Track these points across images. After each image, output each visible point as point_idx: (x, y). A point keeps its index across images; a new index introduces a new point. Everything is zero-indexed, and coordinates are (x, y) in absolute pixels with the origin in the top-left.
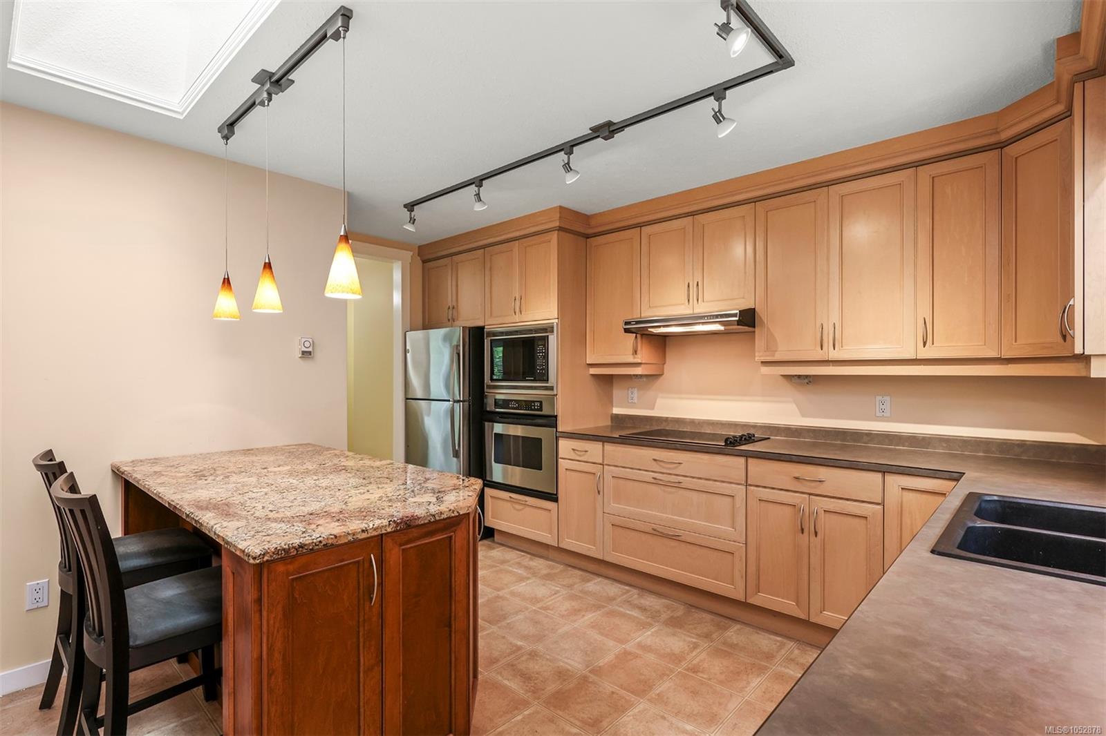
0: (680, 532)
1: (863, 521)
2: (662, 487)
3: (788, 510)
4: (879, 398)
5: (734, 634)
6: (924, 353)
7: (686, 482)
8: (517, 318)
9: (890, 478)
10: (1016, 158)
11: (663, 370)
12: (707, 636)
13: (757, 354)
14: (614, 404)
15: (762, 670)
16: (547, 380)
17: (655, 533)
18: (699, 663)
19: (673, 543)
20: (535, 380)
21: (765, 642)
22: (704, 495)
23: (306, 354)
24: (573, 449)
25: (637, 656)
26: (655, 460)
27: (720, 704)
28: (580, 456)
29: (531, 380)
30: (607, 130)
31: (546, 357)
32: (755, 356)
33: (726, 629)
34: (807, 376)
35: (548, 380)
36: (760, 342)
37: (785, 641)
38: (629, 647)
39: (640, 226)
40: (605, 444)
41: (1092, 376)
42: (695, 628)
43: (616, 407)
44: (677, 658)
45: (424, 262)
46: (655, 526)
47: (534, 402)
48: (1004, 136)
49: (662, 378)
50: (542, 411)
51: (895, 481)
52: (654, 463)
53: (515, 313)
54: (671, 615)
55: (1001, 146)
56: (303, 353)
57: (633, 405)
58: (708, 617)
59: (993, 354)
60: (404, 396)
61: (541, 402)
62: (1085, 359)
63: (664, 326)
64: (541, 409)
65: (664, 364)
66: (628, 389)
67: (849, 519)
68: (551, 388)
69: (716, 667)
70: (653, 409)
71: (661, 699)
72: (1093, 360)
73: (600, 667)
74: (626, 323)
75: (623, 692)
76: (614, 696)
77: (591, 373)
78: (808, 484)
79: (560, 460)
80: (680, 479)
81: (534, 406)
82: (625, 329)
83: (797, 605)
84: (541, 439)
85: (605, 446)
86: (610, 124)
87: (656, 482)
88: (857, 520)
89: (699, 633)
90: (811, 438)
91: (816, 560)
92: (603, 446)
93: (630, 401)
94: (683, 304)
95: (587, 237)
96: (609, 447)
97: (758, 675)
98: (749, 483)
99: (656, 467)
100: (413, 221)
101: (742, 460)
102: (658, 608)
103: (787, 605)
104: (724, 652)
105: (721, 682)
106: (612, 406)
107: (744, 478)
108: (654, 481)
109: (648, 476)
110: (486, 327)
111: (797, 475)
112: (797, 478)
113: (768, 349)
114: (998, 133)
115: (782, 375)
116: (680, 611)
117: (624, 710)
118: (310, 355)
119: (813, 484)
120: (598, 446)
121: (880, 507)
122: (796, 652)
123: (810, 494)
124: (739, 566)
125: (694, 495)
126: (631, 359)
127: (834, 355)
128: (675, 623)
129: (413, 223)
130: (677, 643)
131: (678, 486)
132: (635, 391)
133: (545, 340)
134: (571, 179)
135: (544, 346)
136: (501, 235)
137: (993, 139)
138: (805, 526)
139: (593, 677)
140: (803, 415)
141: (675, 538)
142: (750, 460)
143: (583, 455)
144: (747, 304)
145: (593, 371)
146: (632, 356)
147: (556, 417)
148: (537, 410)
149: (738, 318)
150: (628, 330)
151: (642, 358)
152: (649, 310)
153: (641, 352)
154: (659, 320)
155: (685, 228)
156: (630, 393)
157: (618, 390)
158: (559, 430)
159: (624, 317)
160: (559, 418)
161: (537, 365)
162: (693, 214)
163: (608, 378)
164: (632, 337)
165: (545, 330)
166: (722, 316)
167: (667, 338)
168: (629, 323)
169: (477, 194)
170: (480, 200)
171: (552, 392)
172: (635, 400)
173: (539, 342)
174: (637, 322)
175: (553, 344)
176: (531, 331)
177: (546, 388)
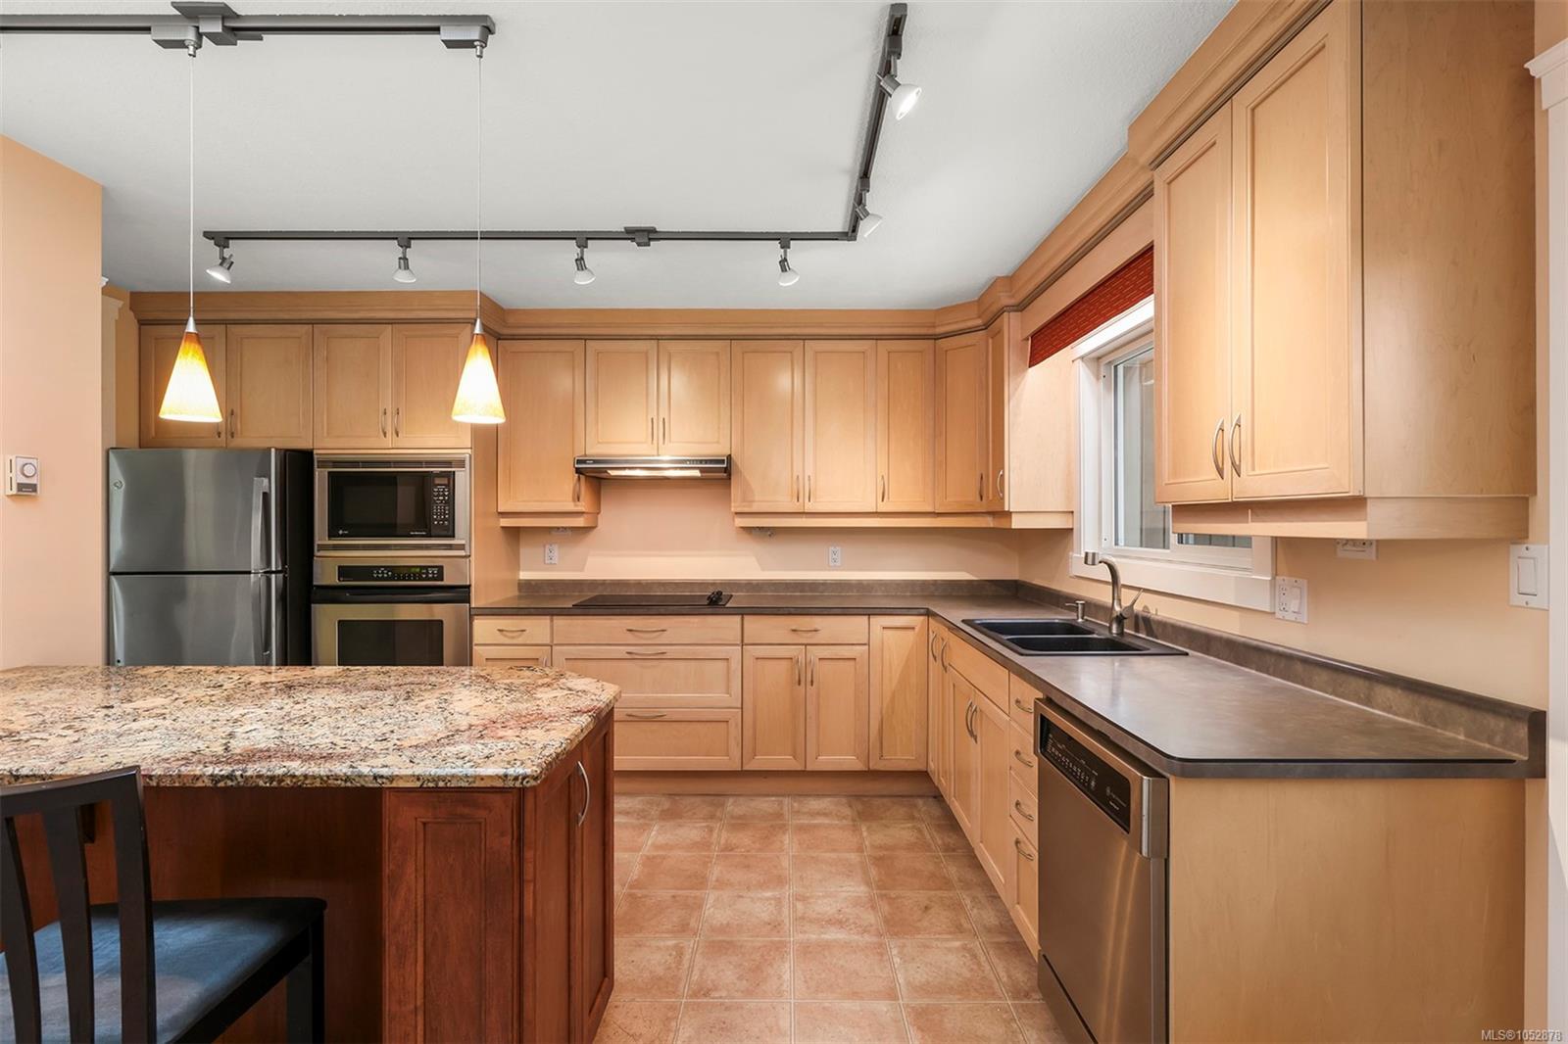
0: (664, 711)
1: (852, 663)
2: (639, 662)
3: (785, 664)
4: (832, 548)
5: (732, 807)
6: (883, 507)
7: (672, 651)
8: (388, 442)
9: (873, 619)
10: (946, 351)
11: (597, 519)
12: (712, 817)
13: (733, 504)
14: (521, 565)
15: (783, 828)
17: (631, 718)
18: (727, 841)
19: (655, 726)
20: (429, 536)
21: (766, 805)
22: (693, 663)
23: (27, 490)
24: (499, 630)
25: (664, 858)
26: (628, 630)
27: (775, 867)
28: (513, 638)
29: (423, 536)
30: (643, 236)
31: (451, 502)
32: (730, 507)
33: (723, 805)
34: (769, 528)
35: (454, 536)
36: (736, 490)
37: (781, 799)
38: (646, 851)
39: (585, 338)
40: (555, 617)
41: (1013, 527)
42: (694, 814)
43: (523, 570)
44: (705, 845)
45: (142, 323)
46: (630, 711)
47: (426, 567)
48: (939, 330)
49: (595, 530)
50: (442, 580)
51: (879, 622)
52: (629, 634)
53: (385, 434)
54: (660, 809)
55: (936, 338)
56: (21, 487)
57: (551, 567)
58: (698, 800)
59: (929, 509)
60: (105, 568)
61: (441, 568)
62: (1009, 514)
63: (630, 468)
64: (440, 578)
65: (598, 513)
66: (544, 546)
67: (841, 663)
68: (461, 547)
69: (744, 839)
70: (582, 570)
71: (721, 884)
72: (1013, 515)
73: (636, 880)
74: (579, 462)
75: (680, 892)
76: (678, 899)
77: (502, 525)
78: (805, 635)
79: (474, 647)
80: (663, 648)
81: (427, 573)
82: (577, 469)
83: (794, 757)
84: (441, 622)
85: (555, 621)
86: (653, 231)
87: (632, 657)
88: (847, 663)
89: (702, 816)
90: (772, 591)
91: (810, 709)
92: (552, 621)
93: (549, 562)
94: (645, 443)
95: (500, 337)
96: (560, 622)
97: (784, 833)
98: (745, 641)
99: (631, 638)
100: (225, 263)
101: (738, 619)
102: (640, 807)
103: (784, 761)
104: (740, 823)
105: (760, 850)
106: (519, 570)
107: (740, 638)
108: (628, 656)
109: (622, 651)
110: (315, 452)
111: (794, 628)
112: (794, 630)
113: (744, 500)
114: (934, 327)
115: (742, 527)
116: (666, 804)
117: (700, 907)
118: (35, 491)
119: (810, 634)
120: (545, 621)
121: (867, 647)
122: (795, 805)
123: (806, 645)
124: (735, 731)
125: (681, 665)
126: (571, 507)
127: (809, 507)
128: (671, 815)
129: (229, 268)
130: (690, 832)
131: (659, 657)
132: (555, 548)
133: (450, 476)
134: (583, 280)
135: (447, 486)
136: (357, 311)
137: (931, 331)
138: (802, 677)
139: (639, 893)
140: (763, 569)
141: (656, 719)
142: (746, 618)
143: (520, 636)
144: (718, 449)
145: (505, 522)
146: (572, 504)
147: (469, 587)
148: (436, 580)
149: (725, 466)
150: (578, 471)
151: (581, 507)
152: (598, 446)
153: (581, 499)
154: (627, 462)
155: (647, 353)
156: (547, 551)
157: (526, 552)
158: (473, 605)
159: (579, 454)
160: (473, 589)
161: (431, 517)
162: (657, 338)
163: (514, 534)
164: (579, 477)
165: (448, 463)
166: (706, 462)
167: (603, 481)
168: (584, 462)
169: (405, 259)
170: (407, 267)
171: (462, 553)
172: (555, 560)
173: (437, 481)
174: (595, 462)
175: (463, 480)
176: (419, 463)
177: (450, 547)
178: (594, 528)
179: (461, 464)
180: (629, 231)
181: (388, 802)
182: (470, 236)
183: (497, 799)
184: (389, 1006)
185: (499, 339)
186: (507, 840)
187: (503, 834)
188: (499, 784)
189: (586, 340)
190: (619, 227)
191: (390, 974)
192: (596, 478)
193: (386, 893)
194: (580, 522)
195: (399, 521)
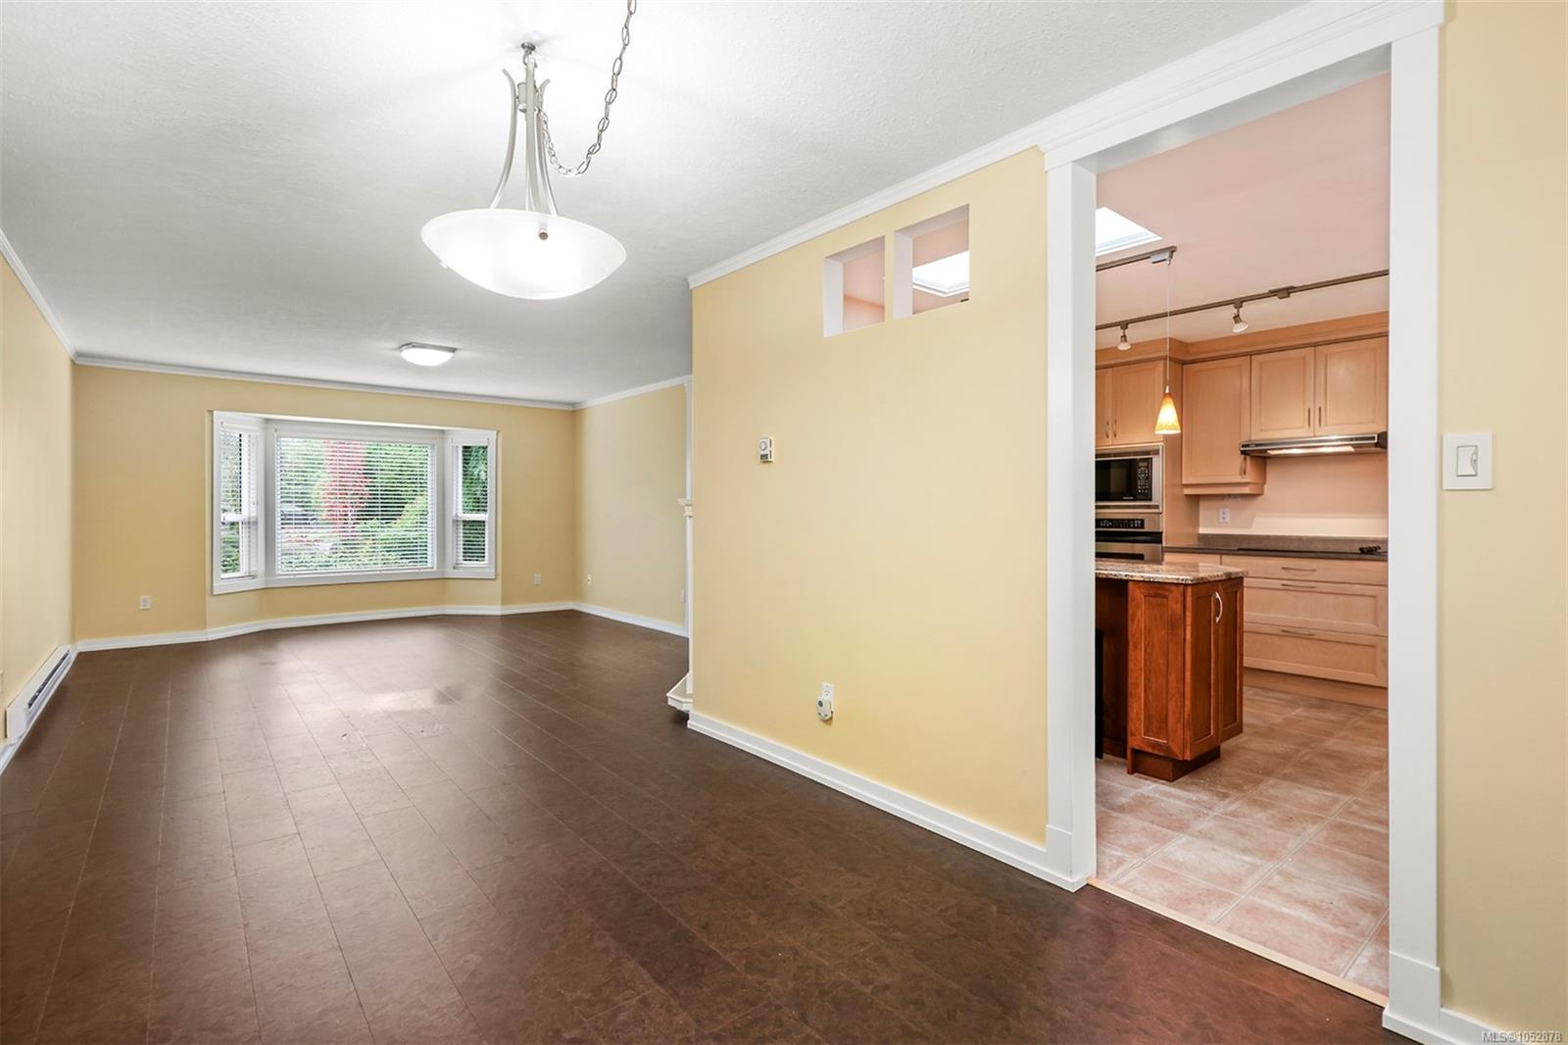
0: (1315, 631)
2: (1293, 593)
7: (1321, 587)
8: (1109, 441)
11: (1263, 489)
14: (1200, 523)
16: (1151, 500)
17: (1285, 634)
19: (1308, 642)
20: (1135, 500)
22: (1342, 598)
26: (1284, 568)
29: (1130, 500)
30: (1284, 292)
31: (1149, 478)
38: (1289, 716)
39: (1250, 354)
40: (1223, 556)
43: (1201, 527)
47: (1133, 520)
49: (1260, 498)
52: (1284, 572)
53: (1107, 436)
57: (1223, 525)
58: (1345, 705)
61: (1142, 521)
63: (1287, 448)
64: (1142, 527)
65: (1263, 483)
66: (1219, 509)
68: (1157, 507)
70: (1249, 528)
73: (1276, 724)
74: (1243, 446)
77: (1185, 493)
80: (1313, 584)
81: (1134, 523)
84: (1143, 555)
85: (1223, 559)
86: (1291, 288)
87: (1286, 588)
92: (1221, 558)
93: (1222, 521)
94: (1303, 427)
95: (1184, 363)
96: (1228, 559)
99: (1284, 574)
102: (1291, 699)
106: (1198, 526)
108: (1284, 588)
109: (1277, 584)
120: (1216, 558)
124: (1382, 655)
125: (1331, 598)
126: (1239, 479)
131: (1311, 590)
132: (1228, 511)
133: (1149, 461)
134: (1239, 329)
135: (1147, 467)
141: (1310, 637)
144: (1368, 430)
145: (1188, 491)
146: (1241, 477)
147: (1161, 533)
148: (1138, 527)
149: (1376, 441)
150: (1243, 452)
151: (1247, 479)
152: (1259, 433)
153: (1247, 472)
154: (1285, 443)
155: (1304, 359)
156: (1221, 513)
157: (1205, 511)
158: (1164, 545)
159: (1244, 439)
160: (1164, 535)
161: (1137, 486)
162: (1315, 345)
163: (1195, 499)
164: (1245, 459)
165: (1148, 453)
166: (1357, 439)
167: (1268, 460)
168: (1248, 446)
169: (1124, 336)
170: (1126, 341)
171: (1156, 511)
172: (1228, 519)
173: (1141, 464)
174: (1257, 445)
175: (1158, 465)
176: (1129, 454)
177: (1149, 507)
178: (1259, 495)
179: (1156, 452)
180: (1271, 292)
181: (1130, 584)
182: (1164, 315)
183: (1174, 588)
184: (1131, 666)
185: (1183, 364)
186: (1179, 605)
187: (1177, 603)
188: (1175, 581)
189: (1251, 355)
190: (1266, 291)
191: (1131, 654)
192: (1259, 456)
193: (1130, 622)
194: (1246, 490)
195: (1112, 491)
